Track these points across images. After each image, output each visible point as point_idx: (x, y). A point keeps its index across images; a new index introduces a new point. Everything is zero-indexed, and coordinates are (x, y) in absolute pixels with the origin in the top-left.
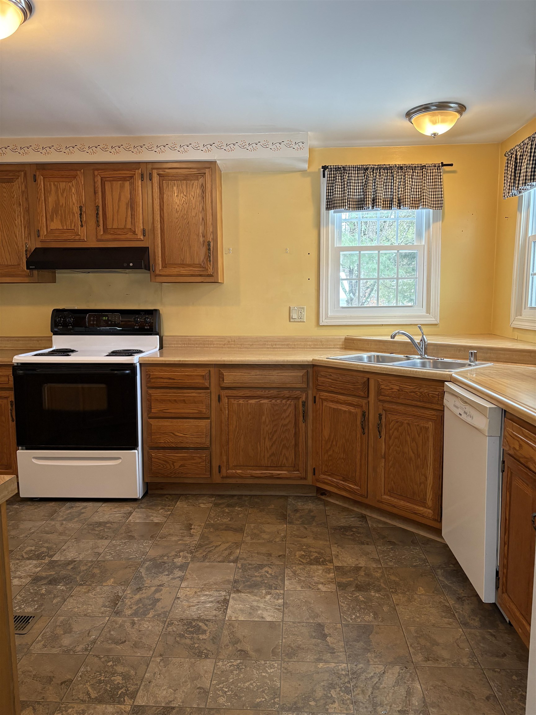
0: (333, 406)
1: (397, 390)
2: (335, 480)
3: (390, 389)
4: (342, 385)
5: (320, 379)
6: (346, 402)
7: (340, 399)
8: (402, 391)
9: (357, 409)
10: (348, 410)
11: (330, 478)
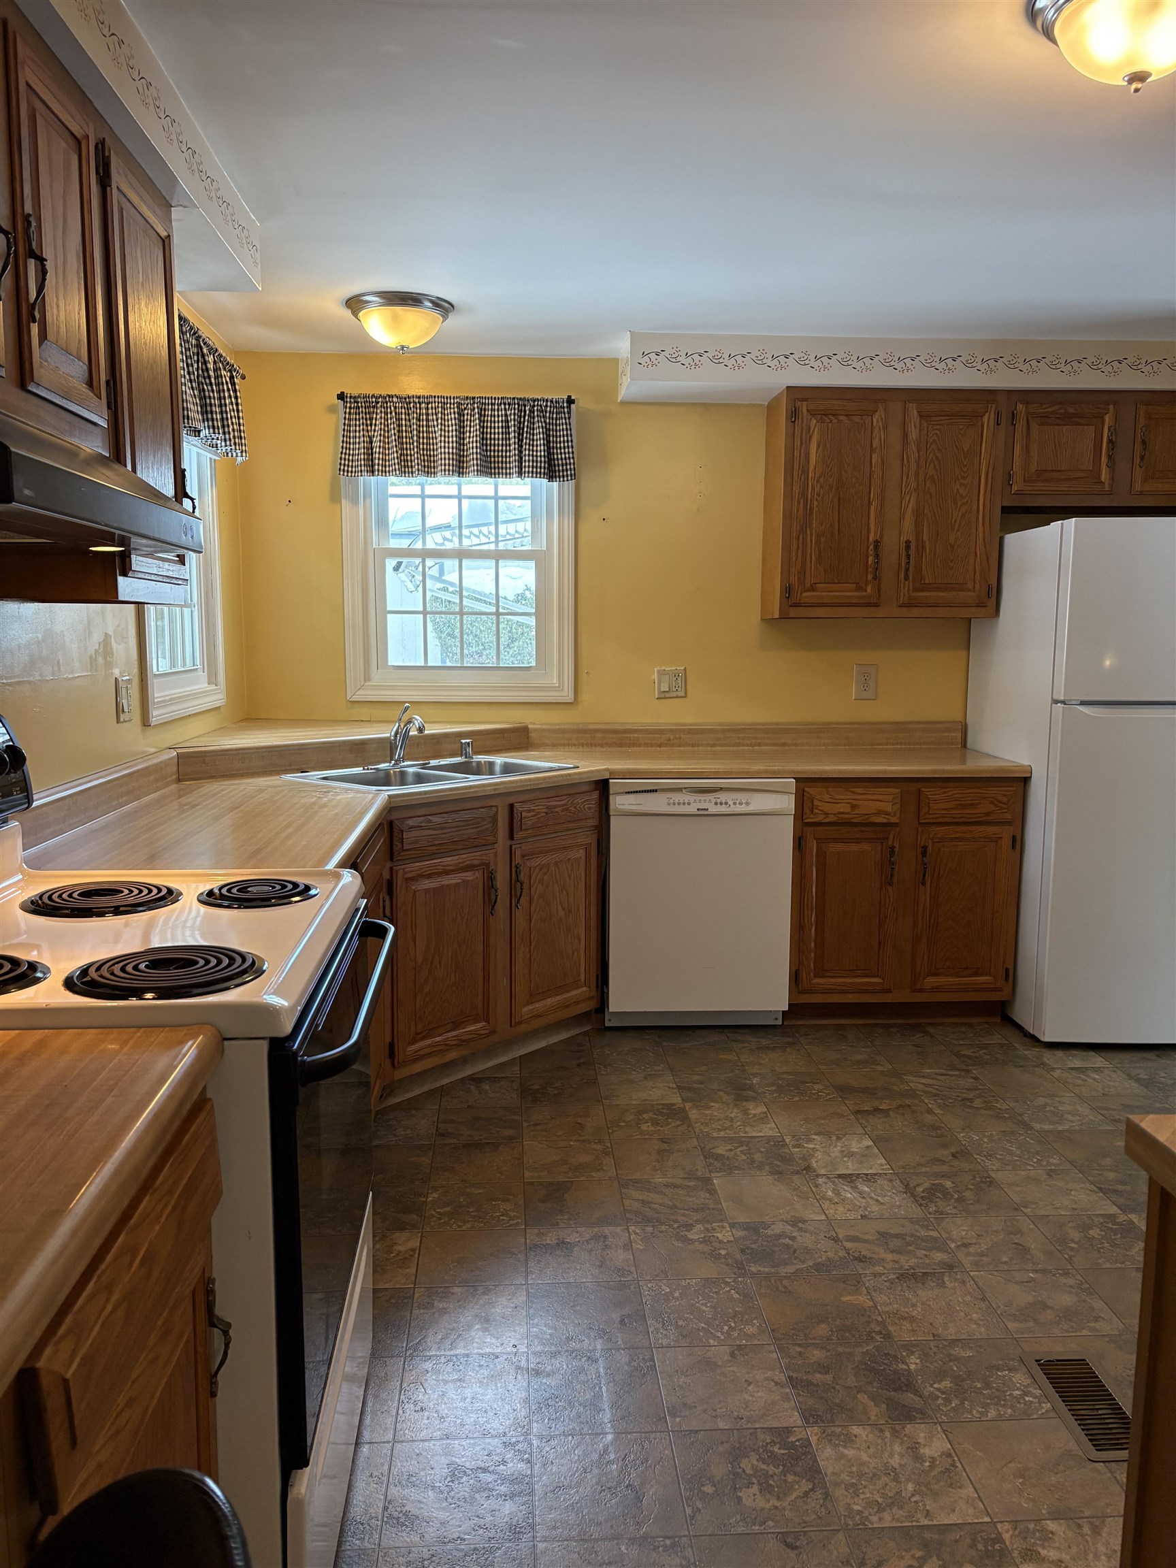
0: (432, 885)
1: (544, 814)
2: (438, 1039)
3: (534, 816)
4: (455, 833)
5: (409, 836)
6: (461, 865)
7: (448, 865)
8: (552, 812)
9: (477, 872)
10: (460, 881)
11: (428, 1042)
